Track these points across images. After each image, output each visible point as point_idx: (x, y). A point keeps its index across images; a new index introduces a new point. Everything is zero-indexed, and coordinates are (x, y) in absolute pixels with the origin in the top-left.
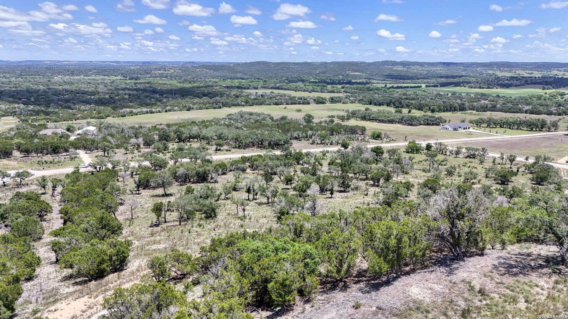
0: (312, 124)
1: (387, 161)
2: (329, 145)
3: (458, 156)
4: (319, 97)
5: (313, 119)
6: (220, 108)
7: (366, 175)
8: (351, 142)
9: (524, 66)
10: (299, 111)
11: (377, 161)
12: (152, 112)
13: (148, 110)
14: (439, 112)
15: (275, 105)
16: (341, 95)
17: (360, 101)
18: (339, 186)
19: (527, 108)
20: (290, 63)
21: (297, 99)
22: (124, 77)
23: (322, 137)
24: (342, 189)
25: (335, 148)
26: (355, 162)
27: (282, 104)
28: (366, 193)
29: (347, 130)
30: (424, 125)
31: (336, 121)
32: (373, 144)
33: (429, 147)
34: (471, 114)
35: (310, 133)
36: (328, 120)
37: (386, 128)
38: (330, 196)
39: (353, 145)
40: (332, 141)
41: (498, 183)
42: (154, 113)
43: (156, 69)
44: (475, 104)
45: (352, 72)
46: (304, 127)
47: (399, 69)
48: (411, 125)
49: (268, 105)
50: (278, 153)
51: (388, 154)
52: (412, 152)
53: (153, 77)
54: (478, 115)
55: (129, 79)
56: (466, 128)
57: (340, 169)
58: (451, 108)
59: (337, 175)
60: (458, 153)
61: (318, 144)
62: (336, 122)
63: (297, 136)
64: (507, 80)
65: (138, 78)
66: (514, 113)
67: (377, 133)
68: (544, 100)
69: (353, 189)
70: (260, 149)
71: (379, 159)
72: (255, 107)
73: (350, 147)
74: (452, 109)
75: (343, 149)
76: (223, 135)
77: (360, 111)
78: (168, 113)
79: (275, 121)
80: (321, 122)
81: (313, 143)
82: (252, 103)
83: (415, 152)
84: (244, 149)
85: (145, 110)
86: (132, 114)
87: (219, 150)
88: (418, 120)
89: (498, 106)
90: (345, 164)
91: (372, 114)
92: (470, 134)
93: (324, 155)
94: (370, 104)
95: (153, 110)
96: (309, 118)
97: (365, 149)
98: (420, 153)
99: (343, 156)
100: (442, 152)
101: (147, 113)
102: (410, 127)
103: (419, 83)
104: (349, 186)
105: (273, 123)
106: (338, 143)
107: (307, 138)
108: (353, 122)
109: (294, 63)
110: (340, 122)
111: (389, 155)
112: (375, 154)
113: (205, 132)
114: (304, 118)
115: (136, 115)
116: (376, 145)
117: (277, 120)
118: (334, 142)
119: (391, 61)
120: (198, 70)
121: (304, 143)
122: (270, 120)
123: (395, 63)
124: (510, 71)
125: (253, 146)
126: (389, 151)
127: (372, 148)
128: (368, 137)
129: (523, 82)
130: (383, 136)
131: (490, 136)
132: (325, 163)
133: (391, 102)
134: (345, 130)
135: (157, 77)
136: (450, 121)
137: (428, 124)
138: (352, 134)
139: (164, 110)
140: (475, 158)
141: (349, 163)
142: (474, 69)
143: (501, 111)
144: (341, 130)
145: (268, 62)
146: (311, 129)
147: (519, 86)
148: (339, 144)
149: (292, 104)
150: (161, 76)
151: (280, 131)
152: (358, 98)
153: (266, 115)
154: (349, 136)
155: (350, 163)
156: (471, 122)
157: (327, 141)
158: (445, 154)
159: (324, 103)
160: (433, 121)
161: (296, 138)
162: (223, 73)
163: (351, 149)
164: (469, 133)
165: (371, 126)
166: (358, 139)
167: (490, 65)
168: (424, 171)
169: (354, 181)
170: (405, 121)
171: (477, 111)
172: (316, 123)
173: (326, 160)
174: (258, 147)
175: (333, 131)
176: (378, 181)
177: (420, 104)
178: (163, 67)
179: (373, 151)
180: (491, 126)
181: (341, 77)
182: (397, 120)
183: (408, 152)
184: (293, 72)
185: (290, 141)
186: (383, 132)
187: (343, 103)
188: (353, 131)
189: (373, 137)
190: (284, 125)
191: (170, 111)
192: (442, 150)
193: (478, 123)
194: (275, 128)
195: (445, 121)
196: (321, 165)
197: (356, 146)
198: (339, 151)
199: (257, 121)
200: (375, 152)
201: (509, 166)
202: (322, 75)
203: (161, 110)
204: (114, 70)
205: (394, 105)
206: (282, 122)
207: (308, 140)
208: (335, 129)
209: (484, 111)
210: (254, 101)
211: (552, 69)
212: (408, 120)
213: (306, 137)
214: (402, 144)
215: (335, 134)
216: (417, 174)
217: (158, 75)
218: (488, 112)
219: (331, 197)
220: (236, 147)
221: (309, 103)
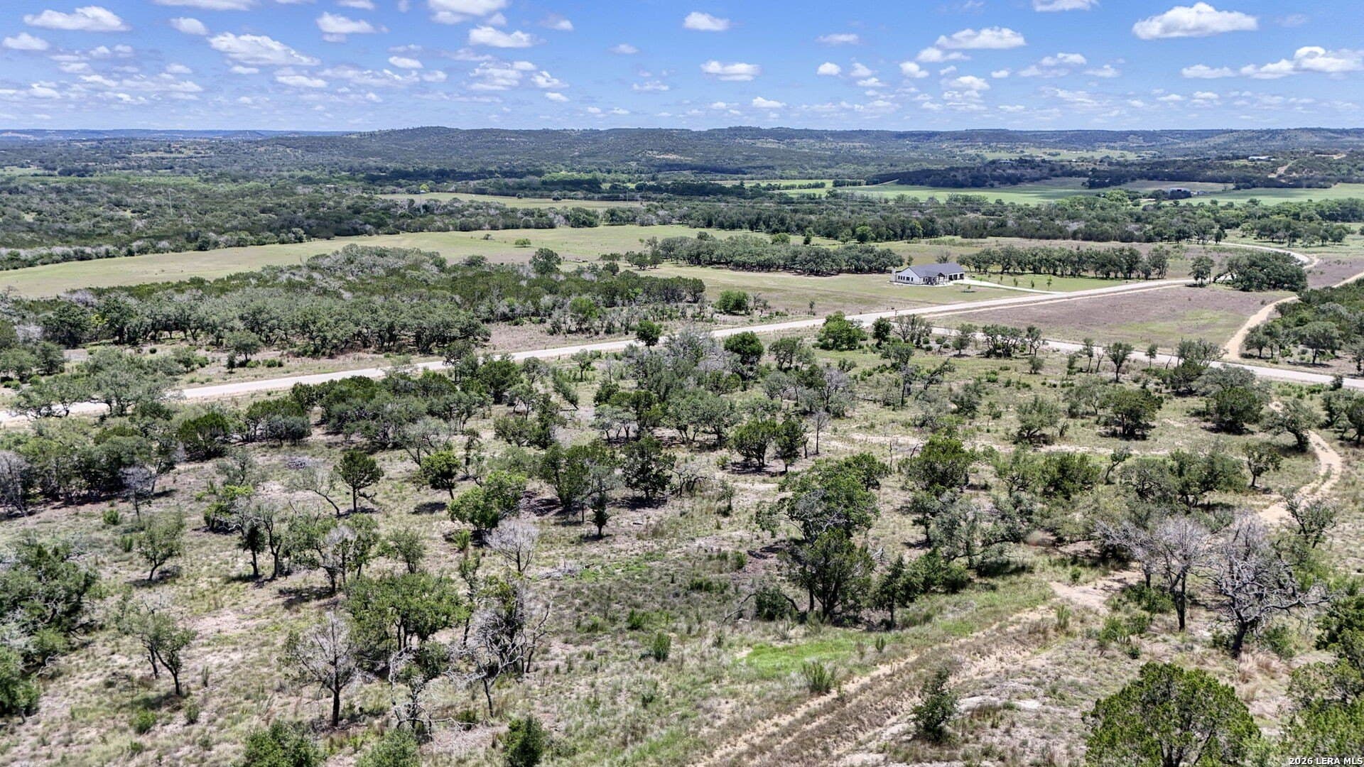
0: (553, 276)
1: (778, 380)
2: (602, 333)
3: (963, 352)
4: (579, 210)
5: (559, 262)
6: (300, 240)
7: (718, 432)
8: (665, 323)
9: (1038, 138)
10: (524, 244)
11: (744, 380)
12: (83, 257)
13: (70, 250)
14: (876, 240)
15: (462, 230)
16: (636, 205)
17: (684, 219)
18: (629, 484)
19: (1074, 226)
20: (506, 131)
21: (519, 215)
22: (46, 168)
23: (580, 311)
24: (639, 493)
25: (619, 344)
26: (681, 387)
27: (479, 228)
28: (723, 504)
29: (655, 290)
30: (849, 271)
31: (623, 266)
32: (727, 329)
33: (881, 330)
34: (952, 243)
35: (547, 300)
36: (601, 267)
37: (754, 284)
38: (594, 529)
39: (671, 331)
40: (610, 324)
41: (1114, 434)
42: (89, 258)
43: (145, 149)
44: (957, 220)
45: (660, 152)
46: (533, 284)
47: (769, 145)
48: (817, 273)
49: (439, 230)
50: (436, 365)
51: (774, 356)
52: (836, 346)
53: (133, 168)
54: (969, 244)
55: (60, 174)
56: (956, 277)
57: (631, 414)
58: (903, 231)
59: (623, 434)
60: (961, 344)
61: (570, 332)
62: (622, 270)
63: (507, 310)
64: (1012, 167)
65: (87, 172)
66: (1048, 238)
67: (735, 297)
68: (1102, 208)
69: (677, 492)
70: (382, 356)
71: (751, 374)
72: (402, 235)
73: (662, 339)
74: (905, 232)
75: (641, 344)
76: (265, 316)
77: (684, 240)
78: (137, 257)
79: (449, 272)
80: (580, 272)
81: (554, 331)
82: (396, 226)
83: (844, 346)
84: (331, 356)
85: (58, 250)
86: (15, 263)
87: (242, 365)
88: (833, 261)
89: (1010, 223)
90: (647, 396)
91: (717, 247)
92: (969, 290)
93: (586, 366)
94: (709, 225)
95: (88, 250)
96: (547, 262)
97: (708, 344)
98: (860, 347)
99: (643, 368)
100: (918, 342)
101: (66, 258)
102: (813, 278)
103: (817, 178)
104: (662, 482)
105: (443, 275)
106: (628, 329)
107: (538, 315)
108: (667, 271)
109: (516, 132)
110: (634, 269)
111: (778, 356)
112: (738, 356)
113: (208, 309)
114: (534, 261)
115: (30, 265)
116: (739, 331)
117: (456, 268)
118: (617, 325)
119: (751, 129)
120: (262, 149)
121: (530, 329)
122: (435, 270)
123: (757, 133)
124: (1011, 150)
125: (365, 346)
126: (775, 348)
127: (728, 341)
128: (710, 309)
129: (1046, 171)
130: (751, 304)
131: (1019, 296)
132: (586, 393)
133: (758, 219)
134: (647, 292)
135: (145, 167)
136: (911, 259)
137: (859, 270)
138: (668, 302)
139: (124, 250)
140: (1009, 355)
141: (663, 390)
142: (935, 146)
143: (1018, 234)
144: (637, 290)
145: (450, 130)
146: (552, 290)
147: (1037, 180)
148: (633, 330)
149: (506, 227)
150: (155, 166)
151: (457, 298)
152: (678, 212)
153: (425, 254)
154: (660, 307)
155: (667, 391)
156: (962, 261)
157: (597, 323)
158: (929, 349)
159: (591, 225)
160: (869, 262)
161: (505, 318)
162: (329, 157)
163: (667, 345)
164: (963, 288)
165: (718, 280)
166: (684, 315)
167: (969, 137)
168: (888, 404)
169: (681, 454)
170: (801, 263)
171: (964, 236)
172: (566, 275)
173: (590, 381)
174: (380, 349)
175: (612, 296)
176: (761, 450)
177: (831, 223)
178: (167, 142)
179: (732, 349)
180: (1011, 270)
181: (634, 164)
182: (782, 262)
183: (825, 347)
184: (513, 154)
185: (485, 326)
186: (750, 294)
187: (642, 224)
188: (670, 292)
189: (725, 307)
190: (473, 280)
191: (142, 251)
192: (918, 335)
193: (980, 264)
194: (442, 288)
195: (901, 261)
196: (574, 401)
197: (681, 334)
198: (629, 353)
199: (392, 272)
200: (738, 351)
201: (1112, 375)
202: (586, 160)
203: (112, 248)
204: (19, 152)
205: (768, 226)
206: (470, 274)
207: (542, 321)
208: (621, 290)
209: (981, 236)
210: (402, 220)
211: (1097, 144)
212: (808, 262)
213: (536, 314)
214: (807, 326)
215: (620, 302)
216: (871, 415)
217: (147, 162)
218: (990, 239)
219: (599, 537)
220: (304, 353)
221: (552, 226)
